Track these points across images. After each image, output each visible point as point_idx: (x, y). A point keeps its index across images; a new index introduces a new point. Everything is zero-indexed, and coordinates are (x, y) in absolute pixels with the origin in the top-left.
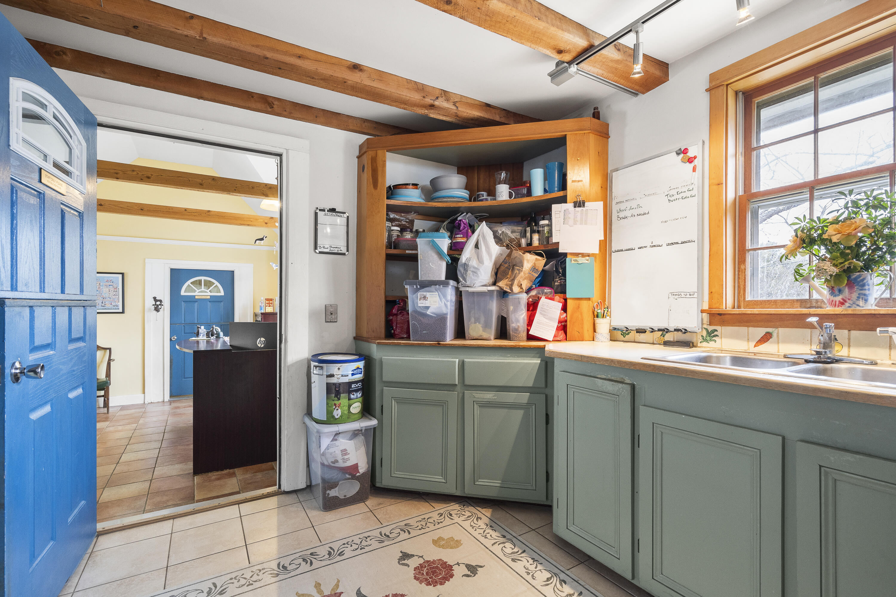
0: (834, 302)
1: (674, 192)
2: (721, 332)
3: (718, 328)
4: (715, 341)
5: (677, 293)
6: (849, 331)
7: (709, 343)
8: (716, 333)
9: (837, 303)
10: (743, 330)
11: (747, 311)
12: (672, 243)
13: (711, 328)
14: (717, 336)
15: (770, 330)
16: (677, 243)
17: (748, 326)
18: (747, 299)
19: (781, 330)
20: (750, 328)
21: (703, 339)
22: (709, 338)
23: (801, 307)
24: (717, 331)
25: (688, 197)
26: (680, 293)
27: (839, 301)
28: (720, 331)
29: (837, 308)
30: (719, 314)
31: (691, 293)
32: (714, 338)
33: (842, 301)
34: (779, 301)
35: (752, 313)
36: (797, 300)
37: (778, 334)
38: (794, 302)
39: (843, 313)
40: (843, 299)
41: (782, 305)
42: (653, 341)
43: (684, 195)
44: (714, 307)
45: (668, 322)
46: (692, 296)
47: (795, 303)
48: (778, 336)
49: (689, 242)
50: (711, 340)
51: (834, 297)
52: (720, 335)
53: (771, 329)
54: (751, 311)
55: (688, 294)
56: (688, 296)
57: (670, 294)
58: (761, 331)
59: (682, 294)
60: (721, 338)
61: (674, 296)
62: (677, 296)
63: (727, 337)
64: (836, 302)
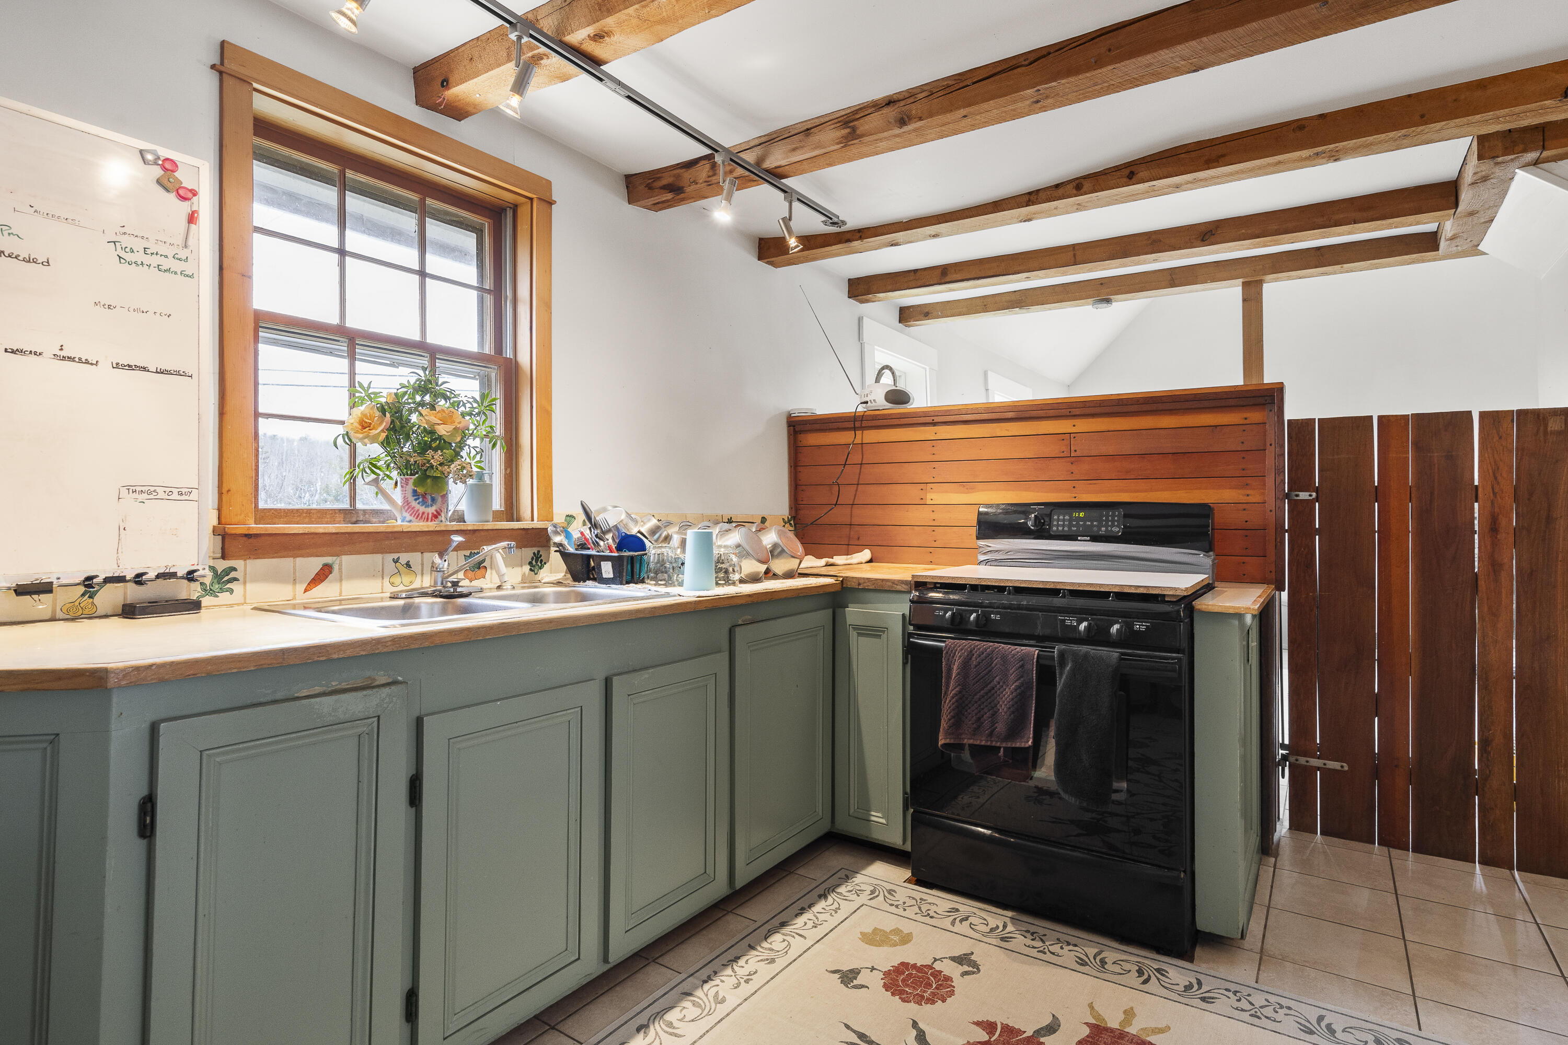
0: (426, 514)
1: (138, 245)
2: (245, 571)
3: (238, 563)
4: (231, 591)
5: (143, 489)
6: (422, 553)
7: (217, 596)
8: (233, 575)
9: (430, 516)
10: (286, 563)
11: (318, 528)
12: (129, 366)
13: (222, 565)
14: (235, 579)
15: (328, 560)
16: (145, 369)
17: (295, 556)
18: (260, 507)
19: (345, 558)
20: (298, 560)
21: (205, 590)
22: (217, 586)
23: (345, 522)
24: (235, 569)
25: (176, 273)
26: (152, 489)
27: (433, 513)
28: (243, 568)
29: (429, 523)
30: (246, 535)
31: (183, 490)
32: (229, 586)
33: (435, 513)
34: (315, 511)
35: (326, 531)
36: (340, 510)
37: (340, 565)
38: (335, 513)
39: (437, 529)
40: (436, 511)
41: (319, 518)
42: (54, 611)
43: (166, 264)
44: (233, 521)
45: (118, 559)
46: (184, 497)
47: (337, 515)
48: (340, 569)
49: (178, 373)
50: (222, 590)
51: (425, 507)
52: (241, 579)
53: (331, 558)
54: (324, 528)
55: (175, 491)
56: (175, 496)
57: (124, 491)
58: (314, 564)
59: (159, 490)
60: (245, 583)
61: (136, 495)
62: (145, 496)
63: (255, 580)
64: (428, 514)
